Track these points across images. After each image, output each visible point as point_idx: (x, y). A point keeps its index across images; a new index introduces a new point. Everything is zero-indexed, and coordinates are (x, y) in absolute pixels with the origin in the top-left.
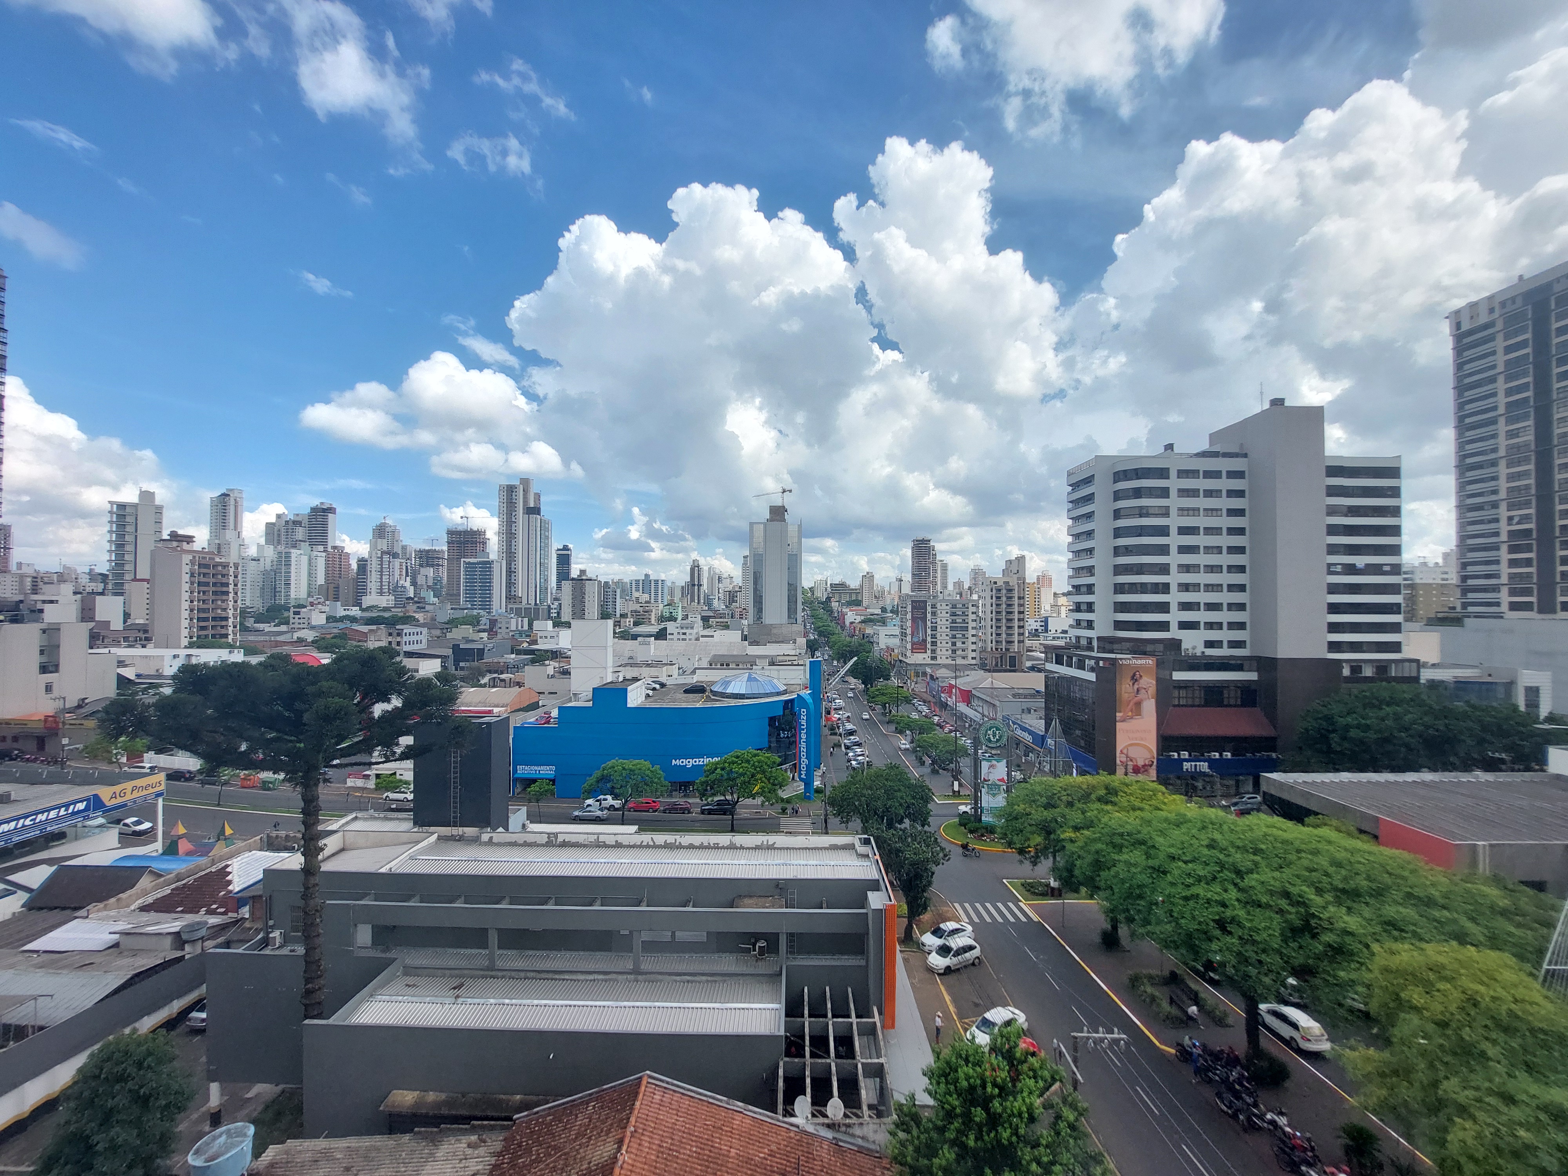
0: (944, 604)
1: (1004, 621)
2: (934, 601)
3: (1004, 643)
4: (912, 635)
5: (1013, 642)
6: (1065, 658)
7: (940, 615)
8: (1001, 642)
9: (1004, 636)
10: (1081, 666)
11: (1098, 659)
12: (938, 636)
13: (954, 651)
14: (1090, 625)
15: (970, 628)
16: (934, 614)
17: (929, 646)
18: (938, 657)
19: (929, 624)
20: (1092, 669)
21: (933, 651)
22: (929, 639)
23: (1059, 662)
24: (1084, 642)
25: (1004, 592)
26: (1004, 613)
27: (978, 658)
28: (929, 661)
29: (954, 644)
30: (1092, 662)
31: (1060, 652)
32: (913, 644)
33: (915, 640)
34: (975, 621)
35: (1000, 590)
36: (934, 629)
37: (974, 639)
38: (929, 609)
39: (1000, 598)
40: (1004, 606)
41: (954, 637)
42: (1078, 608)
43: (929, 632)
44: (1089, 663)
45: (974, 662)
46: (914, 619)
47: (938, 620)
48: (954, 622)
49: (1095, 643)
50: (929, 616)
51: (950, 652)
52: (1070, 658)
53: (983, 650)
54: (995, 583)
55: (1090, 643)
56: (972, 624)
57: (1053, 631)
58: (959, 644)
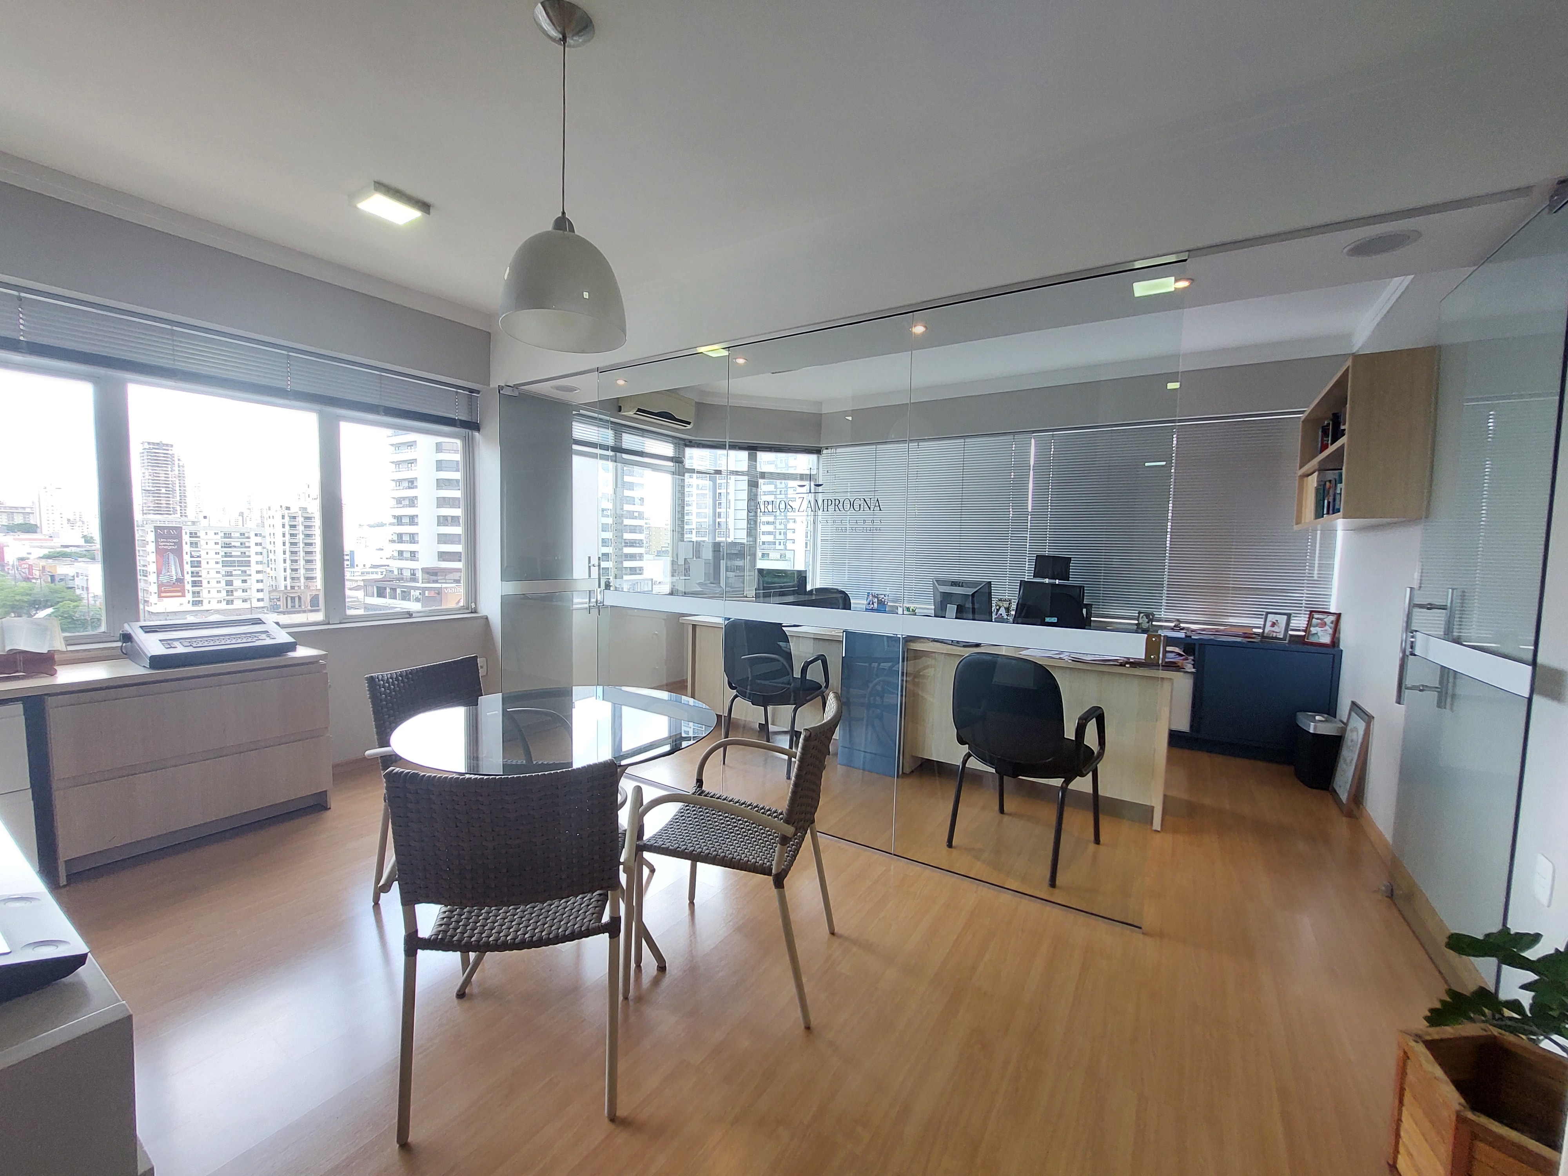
0: (211, 534)
1: (302, 554)
2: (193, 529)
3: (302, 580)
4: (159, 573)
5: (315, 578)
6: (388, 590)
7: (204, 546)
8: (298, 578)
9: (302, 571)
10: (405, 596)
11: (424, 589)
12: (203, 573)
13: (230, 593)
14: (413, 555)
15: (253, 563)
16: (194, 545)
17: (188, 587)
18: (205, 602)
19: (187, 558)
20: (417, 600)
21: (196, 594)
22: (188, 578)
23: (381, 593)
24: (407, 574)
25: (300, 519)
26: (301, 545)
27: (267, 599)
28: (190, 607)
29: (229, 583)
30: (417, 592)
31: (381, 584)
32: (160, 585)
33: (164, 579)
34: (261, 553)
35: (295, 518)
36: (196, 564)
37: (260, 577)
38: (186, 538)
39: (294, 526)
40: (301, 536)
41: (229, 574)
42: (400, 538)
43: (187, 568)
44: (415, 593)
45: (261, 604)
46: (159, 552)
47: (203, 554)
48: (226, 555)
49: (419, 574)
50: (186, 548)
51: (224, 593)
52: (394, 590)
53: (274, 589)
54: (288, 508)
55: (414, 574)
56: (254, 559)
57: (361, 566)
58: (237, 583)
